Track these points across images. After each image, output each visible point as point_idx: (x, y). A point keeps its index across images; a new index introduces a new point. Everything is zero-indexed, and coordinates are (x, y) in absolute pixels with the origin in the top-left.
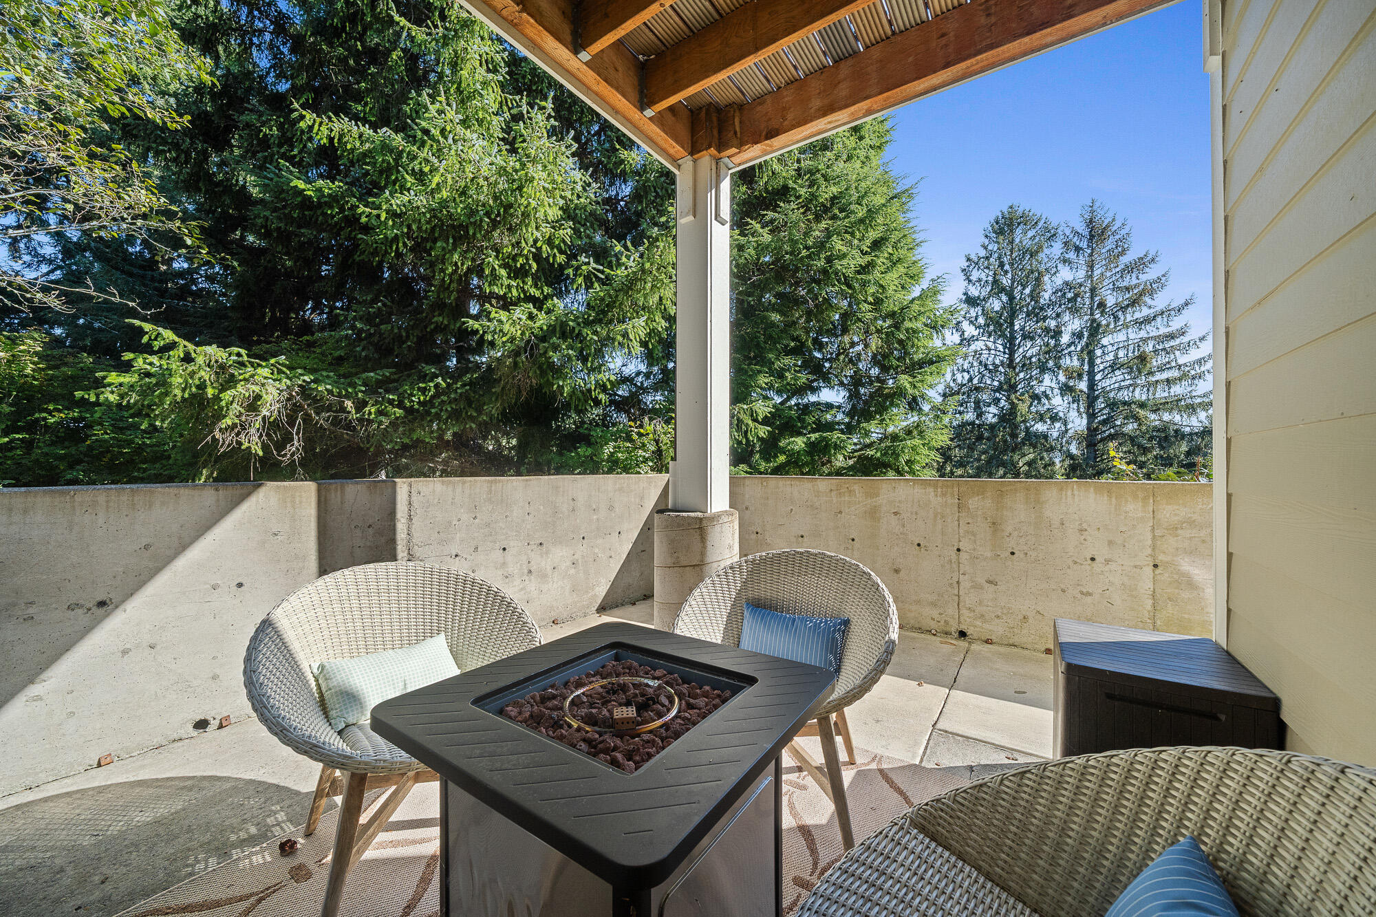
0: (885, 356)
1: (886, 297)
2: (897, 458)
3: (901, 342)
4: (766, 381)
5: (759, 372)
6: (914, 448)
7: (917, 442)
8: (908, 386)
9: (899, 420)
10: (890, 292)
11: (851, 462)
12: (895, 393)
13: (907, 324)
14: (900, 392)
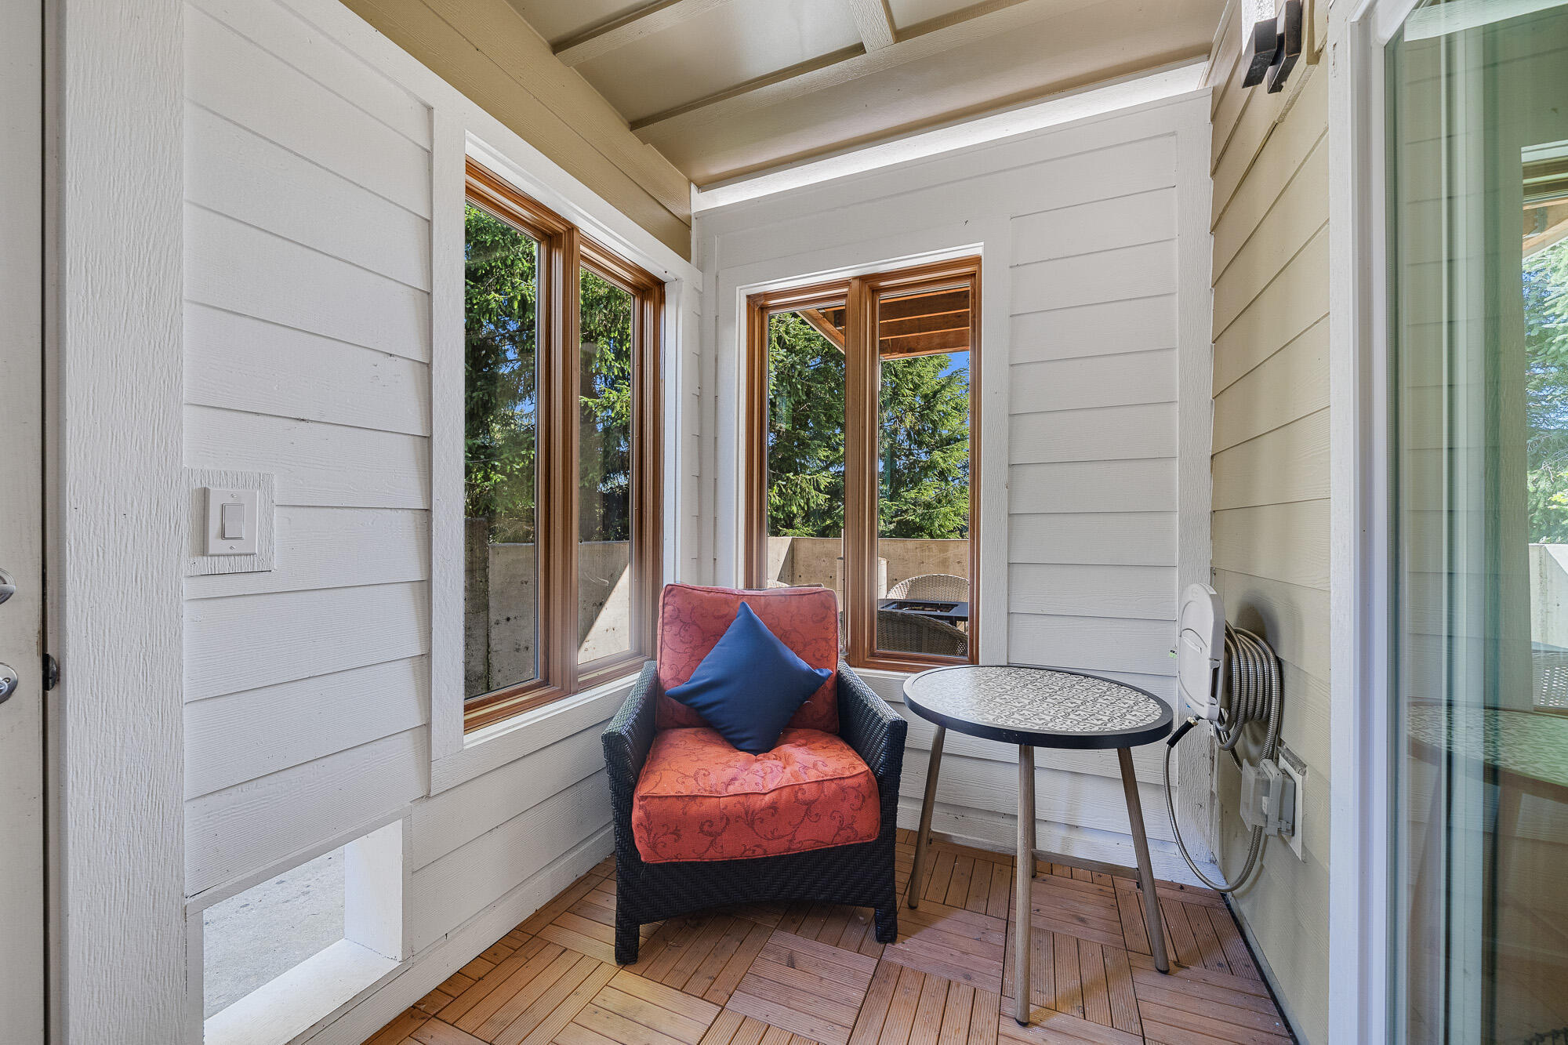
0: (918, 433)
1: (922, 383)
2: (932, 524)
3: (933, 422)
4: (825, 454)
5: (819, 446)
6: (945, 515)
7: (948, 509)
8: (941, 460)
9: (929, 490)
10: (926, 379)
11: (892, 527)
12: (929, 466)
13: (940, 407)
14: (932, 466)
